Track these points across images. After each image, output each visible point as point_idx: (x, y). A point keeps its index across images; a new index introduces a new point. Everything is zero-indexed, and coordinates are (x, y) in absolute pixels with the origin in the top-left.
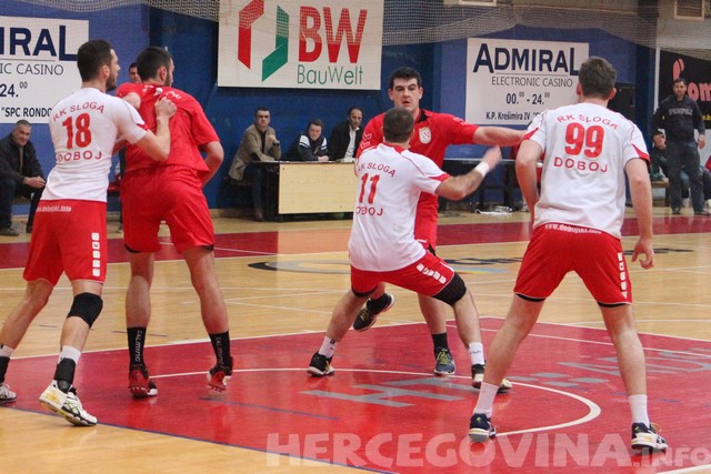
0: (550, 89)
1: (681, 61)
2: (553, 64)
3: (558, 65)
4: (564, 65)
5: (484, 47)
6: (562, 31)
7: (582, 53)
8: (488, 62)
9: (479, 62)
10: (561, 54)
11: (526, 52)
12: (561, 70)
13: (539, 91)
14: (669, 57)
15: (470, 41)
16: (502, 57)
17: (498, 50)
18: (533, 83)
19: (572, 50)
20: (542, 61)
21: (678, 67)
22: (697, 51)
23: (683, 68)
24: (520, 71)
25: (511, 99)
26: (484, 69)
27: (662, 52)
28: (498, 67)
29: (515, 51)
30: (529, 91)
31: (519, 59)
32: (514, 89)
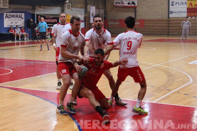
0: (18, 21)
2: (18, 17)
3: (19, 17)
4: (20, 17)
5: (7, 14)
6: (20, 12)
7: (23, 15)
8: (7, 17)
9: (6, 17)
10: (20, 15)
11: (14, 15)
12: (20, 18)
13: (16, 21)
14: (38, 15)
15: (4, 13)
16: (10, 16)
17: (9, 15)
18: (15, 20)
19: (22, 15)
20: (17, 16)
21: (39, 17)
22: (42, 14)
24: (13, 18)
25: (12, 23)
26: (7, 18)
27: (36, 15)
28: (9, 18)
29: (12, 15)
30: (15, 21)
31: (13, 16)
32: (12, 21)
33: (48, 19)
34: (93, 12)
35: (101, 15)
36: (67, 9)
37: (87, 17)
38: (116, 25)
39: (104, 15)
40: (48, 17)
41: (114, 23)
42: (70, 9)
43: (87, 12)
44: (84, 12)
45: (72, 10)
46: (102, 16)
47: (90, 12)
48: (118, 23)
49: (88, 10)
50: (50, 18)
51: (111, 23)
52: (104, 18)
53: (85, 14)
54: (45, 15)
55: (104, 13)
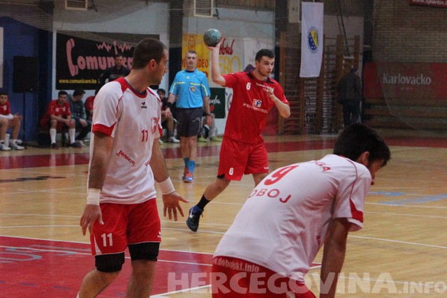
1: (72, 40)
14: (63, 38)
21: (70, 45)
22: (82, 32)
23: (73, 45)
33: (111, 54)
34: (313, 28)
35: (351, 43)
36: (198, 11)
37: (287, 50)
38: (415, 86)
39: (365, 43)
40: (108, 48)
41: (407, 79)
42: (209, 12)
43: (285, 27)
44: (270, 30)
45: (216, 15)
46: (356, 46)
47: (297, 27)
48: (426, 81)
49: (292, 18)
50: (119, 51)
51: (393, 80)
52: (361, 58)
53: (277, 35)
54: (95, 39)
55: (361, 33)
